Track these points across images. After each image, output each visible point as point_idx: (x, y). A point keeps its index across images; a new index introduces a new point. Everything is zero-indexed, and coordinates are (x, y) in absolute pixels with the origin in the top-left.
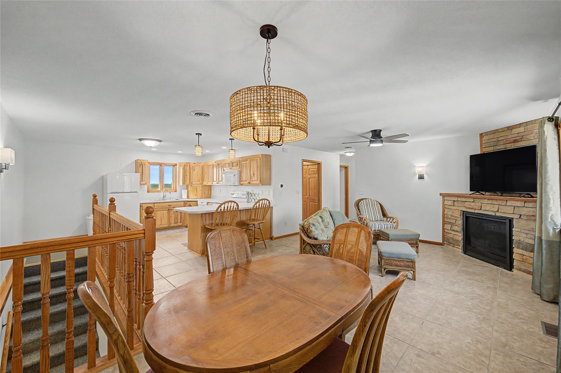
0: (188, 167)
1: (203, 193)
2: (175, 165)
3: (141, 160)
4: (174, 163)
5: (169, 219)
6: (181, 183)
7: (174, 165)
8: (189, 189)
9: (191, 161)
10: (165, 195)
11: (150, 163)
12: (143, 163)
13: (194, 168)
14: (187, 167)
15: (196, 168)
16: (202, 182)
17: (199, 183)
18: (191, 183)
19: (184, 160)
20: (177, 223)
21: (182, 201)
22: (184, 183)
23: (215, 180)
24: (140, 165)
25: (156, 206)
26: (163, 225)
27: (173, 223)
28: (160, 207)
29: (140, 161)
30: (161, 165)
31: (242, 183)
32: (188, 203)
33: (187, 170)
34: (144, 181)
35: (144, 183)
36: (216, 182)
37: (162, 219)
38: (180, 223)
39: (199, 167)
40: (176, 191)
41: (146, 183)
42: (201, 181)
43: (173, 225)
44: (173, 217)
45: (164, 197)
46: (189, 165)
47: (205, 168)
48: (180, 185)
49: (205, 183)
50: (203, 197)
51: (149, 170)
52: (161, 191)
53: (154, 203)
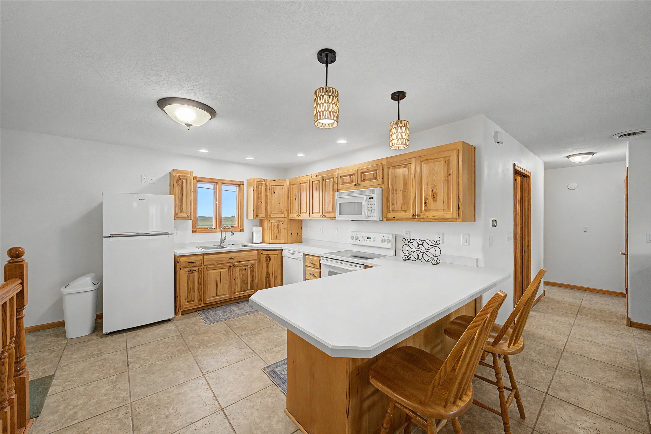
0: (263, 187)
1: (290, 234)
2: (240, 185)
3: (178, 171)
4: (239, 179)
5: (231, 285)
6: (251, 217)
7: (239, 183)
8: (266, 226)
9: (268, 176)
10: (223, 237)
11: (198, 179)
12: (183, 176)
13: (273, 189)
14: (261, 188)
15: (278, 190)
16: (288, 214)
17: (283, 215)
18: (269, 217)
19: (257, 175)
20: (246, 291)
21: (253, 250)
22: (256, 215)
23: (316, 209)
24: (178, 181)
25: (207, 261)
26: (220, 296)
27: (238, 292)
28: (213, 262)
29: (178, 173)
30: (217, 183)
31: (390, 215)
32: (264, 252)
33: (261, 193)
34: (184, 210)
35: (185, 215)
36: (319, 215)
37: (219, 284)
38: (251, 289)
39: (282, 187)
40: (242, 230)
41: (188, 216)
42: (286, 213)
43: (238, 294)
44: (239, 280)
45: (223, 240)
46: (265, 183)
47: (294, 189)
48: (249, 219)
49: (294, 216)
50: (289, 241)
51: (195, 191)
52: (218, 230)
53: (204, 254)
